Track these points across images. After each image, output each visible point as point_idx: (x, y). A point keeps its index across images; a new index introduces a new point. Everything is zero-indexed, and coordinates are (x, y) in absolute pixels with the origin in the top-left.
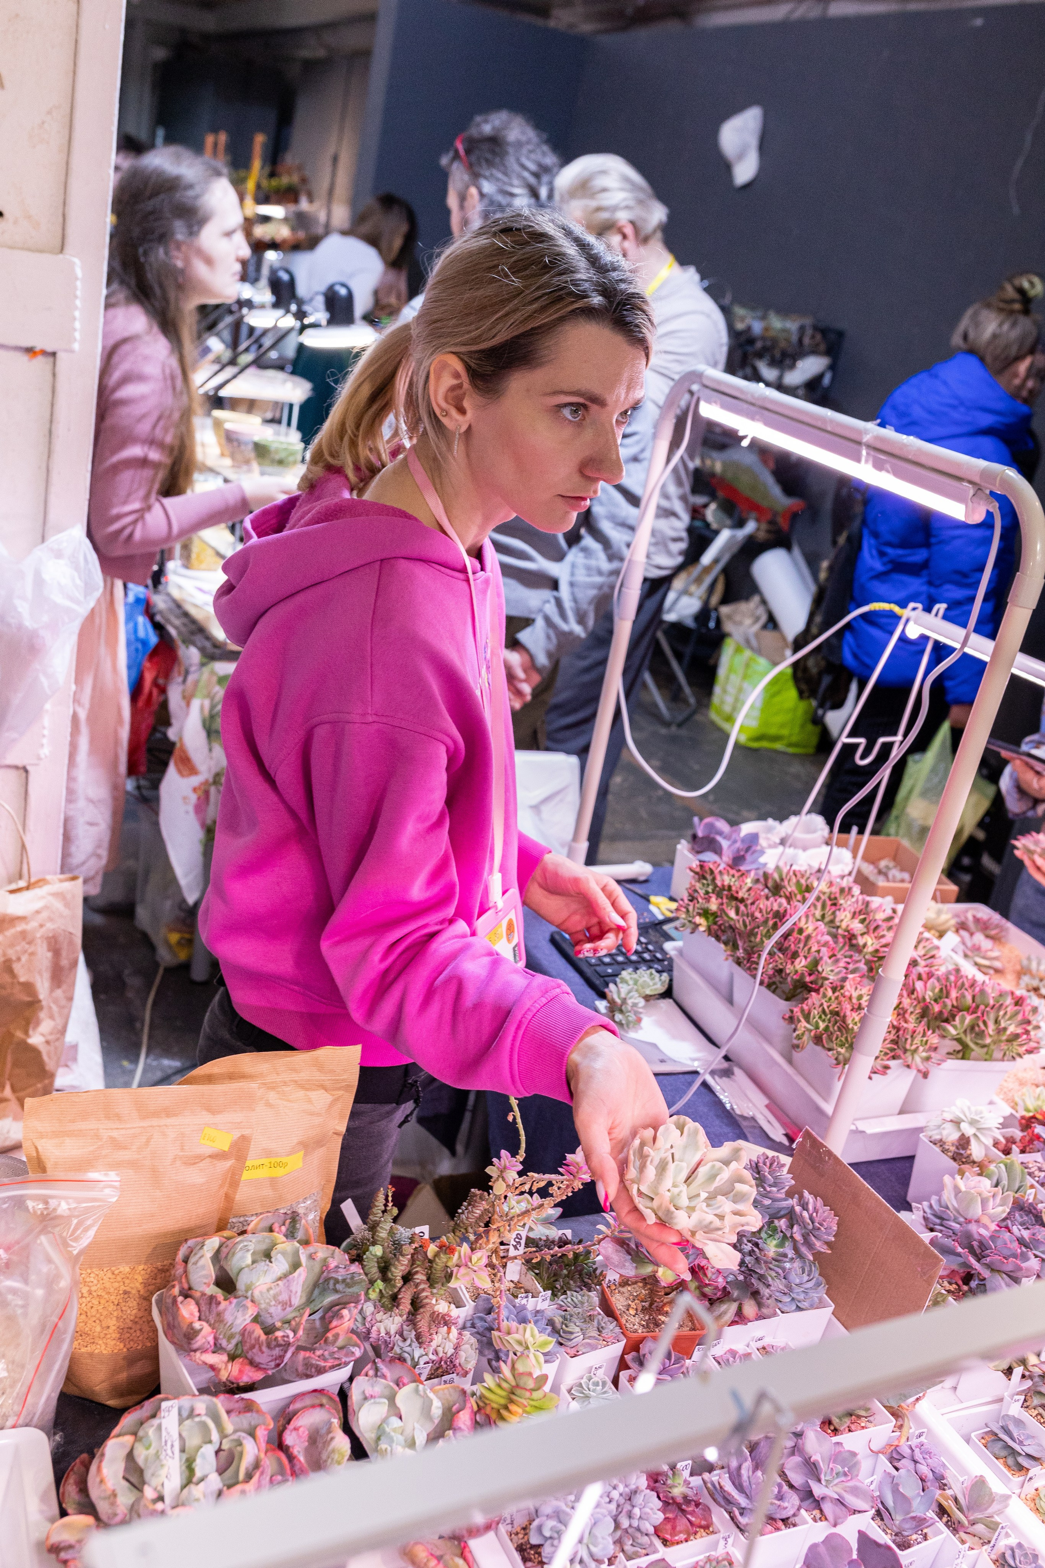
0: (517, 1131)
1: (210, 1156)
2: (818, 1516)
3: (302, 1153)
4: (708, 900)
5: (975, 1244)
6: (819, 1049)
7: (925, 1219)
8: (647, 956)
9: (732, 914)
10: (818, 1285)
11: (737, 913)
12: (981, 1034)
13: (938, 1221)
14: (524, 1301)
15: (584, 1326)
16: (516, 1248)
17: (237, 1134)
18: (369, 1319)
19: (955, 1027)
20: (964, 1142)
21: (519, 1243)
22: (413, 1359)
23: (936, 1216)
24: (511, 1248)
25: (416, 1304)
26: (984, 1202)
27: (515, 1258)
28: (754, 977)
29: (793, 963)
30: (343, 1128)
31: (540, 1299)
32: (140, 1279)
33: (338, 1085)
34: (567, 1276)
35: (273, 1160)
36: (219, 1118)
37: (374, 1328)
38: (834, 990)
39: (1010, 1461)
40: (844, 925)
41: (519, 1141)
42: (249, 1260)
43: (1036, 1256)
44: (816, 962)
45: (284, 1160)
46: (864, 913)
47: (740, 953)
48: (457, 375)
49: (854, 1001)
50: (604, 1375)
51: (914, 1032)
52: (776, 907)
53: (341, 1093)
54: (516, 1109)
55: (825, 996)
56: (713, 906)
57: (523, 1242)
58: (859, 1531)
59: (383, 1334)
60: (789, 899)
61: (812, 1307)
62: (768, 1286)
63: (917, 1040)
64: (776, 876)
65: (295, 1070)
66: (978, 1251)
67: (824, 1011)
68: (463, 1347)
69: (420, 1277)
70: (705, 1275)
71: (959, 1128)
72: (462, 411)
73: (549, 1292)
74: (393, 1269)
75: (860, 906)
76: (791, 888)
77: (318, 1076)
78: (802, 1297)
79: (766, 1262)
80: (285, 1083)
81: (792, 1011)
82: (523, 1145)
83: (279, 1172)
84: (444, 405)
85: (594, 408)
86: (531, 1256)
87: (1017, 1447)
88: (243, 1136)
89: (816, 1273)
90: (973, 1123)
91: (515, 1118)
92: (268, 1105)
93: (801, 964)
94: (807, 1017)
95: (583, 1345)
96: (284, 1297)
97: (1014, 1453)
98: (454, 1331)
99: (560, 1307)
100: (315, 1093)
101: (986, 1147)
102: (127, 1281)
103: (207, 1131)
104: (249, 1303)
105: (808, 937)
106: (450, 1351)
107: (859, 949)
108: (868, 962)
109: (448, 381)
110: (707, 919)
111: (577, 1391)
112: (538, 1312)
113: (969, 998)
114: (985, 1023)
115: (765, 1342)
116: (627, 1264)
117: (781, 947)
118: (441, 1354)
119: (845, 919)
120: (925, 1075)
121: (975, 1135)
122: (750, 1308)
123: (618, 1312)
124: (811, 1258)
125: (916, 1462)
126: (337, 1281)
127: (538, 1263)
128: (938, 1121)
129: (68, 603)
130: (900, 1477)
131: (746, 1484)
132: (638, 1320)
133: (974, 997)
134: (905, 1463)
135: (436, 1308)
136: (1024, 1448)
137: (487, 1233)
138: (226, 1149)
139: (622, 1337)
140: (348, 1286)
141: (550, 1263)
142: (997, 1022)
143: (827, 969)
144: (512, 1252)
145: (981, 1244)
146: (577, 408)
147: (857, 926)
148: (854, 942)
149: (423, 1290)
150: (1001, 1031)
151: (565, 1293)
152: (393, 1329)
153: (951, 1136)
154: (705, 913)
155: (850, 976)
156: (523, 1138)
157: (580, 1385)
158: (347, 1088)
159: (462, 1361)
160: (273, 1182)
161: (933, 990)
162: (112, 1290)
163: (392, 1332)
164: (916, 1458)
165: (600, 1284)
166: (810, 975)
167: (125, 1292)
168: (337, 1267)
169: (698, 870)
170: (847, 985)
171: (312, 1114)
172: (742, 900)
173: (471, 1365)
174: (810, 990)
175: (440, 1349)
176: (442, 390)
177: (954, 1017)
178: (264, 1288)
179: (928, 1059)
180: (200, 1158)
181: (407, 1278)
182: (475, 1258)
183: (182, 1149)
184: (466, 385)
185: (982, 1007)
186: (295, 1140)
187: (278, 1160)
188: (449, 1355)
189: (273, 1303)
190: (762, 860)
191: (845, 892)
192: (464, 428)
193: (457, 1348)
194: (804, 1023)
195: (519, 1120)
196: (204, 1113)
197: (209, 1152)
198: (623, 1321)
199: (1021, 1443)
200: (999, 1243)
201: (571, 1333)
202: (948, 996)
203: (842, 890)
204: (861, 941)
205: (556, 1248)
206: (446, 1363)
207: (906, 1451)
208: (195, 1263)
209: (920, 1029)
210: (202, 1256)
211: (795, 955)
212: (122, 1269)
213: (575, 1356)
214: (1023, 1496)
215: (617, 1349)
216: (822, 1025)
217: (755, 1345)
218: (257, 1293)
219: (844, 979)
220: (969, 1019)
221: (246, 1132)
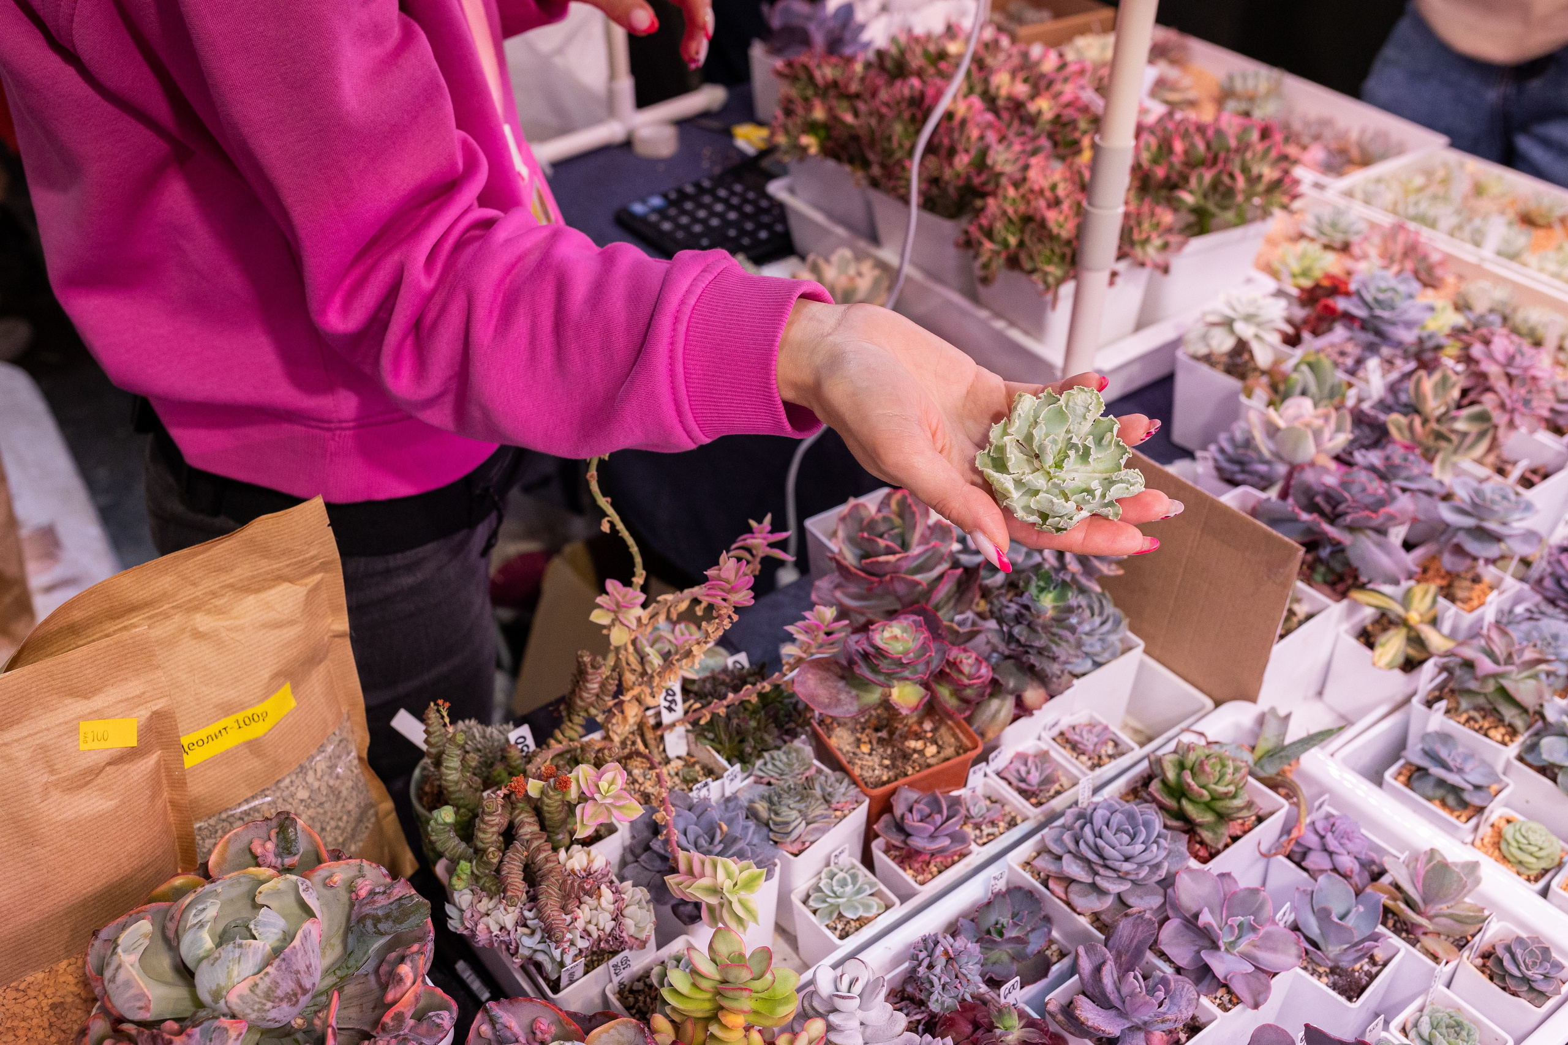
0: (622, 541)
1: (109, 764)
2: (1226, 998)
3: (287, 687)
4: (809, 108)
5: (1319, 499)
6: (1015, 275)
7: (1219, 469)
8: (748, 209)
9: (849, 118)
10: (1117, 623)
11: (856, 114)
12: (1230, 193)
13: (1236, 468)
14: (704, 793)
15: (802, 806)
16: (670, 709)
17: (144, 713)
18: (468, 914)
19: (1191, 192)
20: (1242, 347)
21: (673, 701)
22: (552, 959)
23: (1231, 460)
24: (665, 712)
25: (532, 876)
26: (1317, 434)
27: (673, 725)
28: (905, 200)
29: (951, 165)
30: (343, 624)
31: (726, 780)
32: (71, 979)
33: (309, 568)
34: (757, 729)
35: (240, 716)
36: (98, 702)
37: (481, 927)
38: (1016, 185)
39: (1451, 800)
40: (1003, 92)
41: (631, 557)
42: (208, 943)
43: (1404, 490)
44: (984, 153)
45: (258, 709)
46: (1026, 69)
47: (876, 170)
49: (1048, 194)
50: (850, 858)
51: (1139, 215)
52: (907, 92)
53: (318, 577)
54: (610, 510)
55: (1005, 198)
56: (819, 114)
57: (679, 698)
58: (1307, 1026)
59: (496, 932)
60: (920, 73)
61: (1114, 656)
62: (1054, 659)
63: (1146, 226)
64: (894, 51)
65: (220, 570)
66: (1327, 509)
67: (1010, 220)
68: (626, 912)
69: (529, 828)
70: (961, 672)
71: (1232, 331)
73: (738, 766)
74: (481, 835)
75: (1016, 61)
76: (916, 61)
77: (265, 566)
78: (1098, 648)
79: (1045, 627)
80: (214, 594)
81: (966, 232)
82: (638, 560)
83: (258, 730)
86: (696, 715)
87: (1453, 779)
88: (154, 713)
89: (1110, 609)
90: (1249, 318)
91: (612, 525)
92: (198, 635)
93: (962, 161)
94: (989, 234)
95: (808, 833)
96: (287, 986)
97: (1456, 790)
98: (607, 893)
99: (759, 781)
100: (273, 591)
101: (1272, 347)
102: (49, 992)
103: (85, 727)
104: (225, 1022)
105: (964, 122)
106: (609, 925)
107: (1032, 120)
108: (1051, 136)
110: (816, 134)
111: (816, 900)
112: (728, 800)
113: (1201, 147)
114: (1232, 176)
115: (1064, 725)
116: (843, 697)
117: (931, 148)
118: (595, 935)
119: (1003, 82)
120: (1165, 270)
121: (1257, 337)
122: (1032, 695)
123: (844, 761)
124: (1098, 589)
125: (1331, 854)
126: (377, 920)
127: (711, 723)
128: (1200, 329)
130: (1321, 890)
131: (1113, 997)
132: (877, 759)
133: (1208, 146)
134: (1316, 860)
135: (569, 866)
136: (1469, 778)
137: (620, 705)
138: (135, 744)
139: (862, 797)
140: (398, 921)
141: (728, 717)
142: (1245, 170)
143: (1002, 158)
144: (667, 718)
145: (1328, 496)
147: (1021, 89)
148: (1023, 112)
149: (539, 849)
150: (1254, 180)
151: (759, 756)
152: (509, 920)
153: (1223, 343)
154: (811, 127)
155: (1033, 161)
156: (634, 549)
157: (818, 889)
158: (324, 567)
159: (632, 930)
160: (254, 746)
161: (1148, 148)
162: (29, 1012)
163: (510, 926)
164: (1332, 848)
165: (810, 724)
166: (979, 174)
167: (53, 1006)
168: (372, 893)
169: (786, 71)
170: (1032, 174)
171: (278, 625)
172: (858, 96)
173: (649, 931)
174: (984, 195)
175: (592, 928)
177: (1186, 179)
178: (243, 988)
179: (1165, 246)
180: (94, 772)
181: (509, 835)
182: (603, 785)
183: (52, 771)
185: (1222, 155)
186: (266, 675)
187: (249, 712)
188: (608, 930)
189: (269, 1005)
190: (866, 36)
191: (992, 46)
193: (618, 917)
194: (988, 245)
195: (620, 526)
196: (68, 701)
197: (105, 757)
198: (857, 771)
199: (1460, 771)
200: (1355, 489)
201: (787, 823)
202: (1170, 150)
203: (986, 46)
204: (1032, 107)
205: (731, 696)
206: (607, 942)
207: (1312, 840)
208: (113, 979)
209: (1146, 209)
210: (119, 967)
211: (951, 154)
212: (29, 979)
213: (801, 852)
214: (1478, 842)
215: (859, 815)
216: (1013, 241)
217: (1047, 736)
218: (233, 999)
219: (1026, 168)
220: (1208, 176)
221: (159, 705)
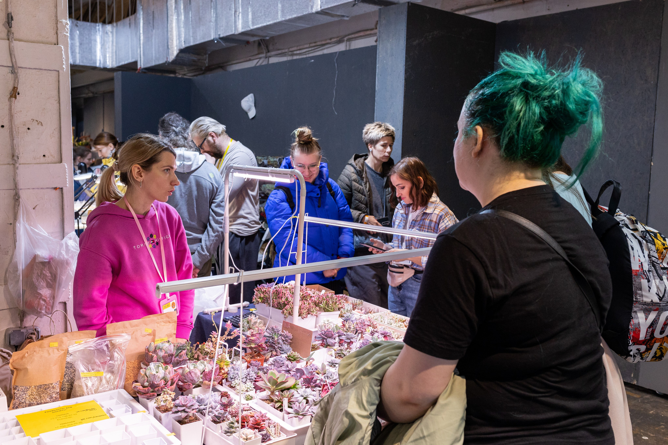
1: (148, 335)
9: (266, 295)
12: (328, 305)
19: (322, 305)
29: (282, 300)
35: (161, 339)
36: (148, 326)
48: (139, 168)
55: (290, 305)
56: (262, 296)
63: (314, 309)
65: (162, 318)
72: (141, 176)
77: (168, 319)
80: (161, 322)
81: (283, 311)
84: (137, 176)
85: (171, 169)
88: (154, 330)
100: (168, 324)
105: (285, 294)
109: (137, 170)
110: (261, 299)
113: (324, 297)
114: (329, 302)
120: (317, 316)
129: (75, 250)
138: (151, 333)
146: (167, 170)
174: (287, 305)
176: (136, 173)
177: (322, 302)
179: (317, 313)
183: (141, 333)
184: (141, 170)
185: (328, 298)
186: (165, 334)
192: (142, 181)
202: (320, 298)
209: (314, 306)
211: (282, 298)
216: (290, 310)
220: (325, 301)
